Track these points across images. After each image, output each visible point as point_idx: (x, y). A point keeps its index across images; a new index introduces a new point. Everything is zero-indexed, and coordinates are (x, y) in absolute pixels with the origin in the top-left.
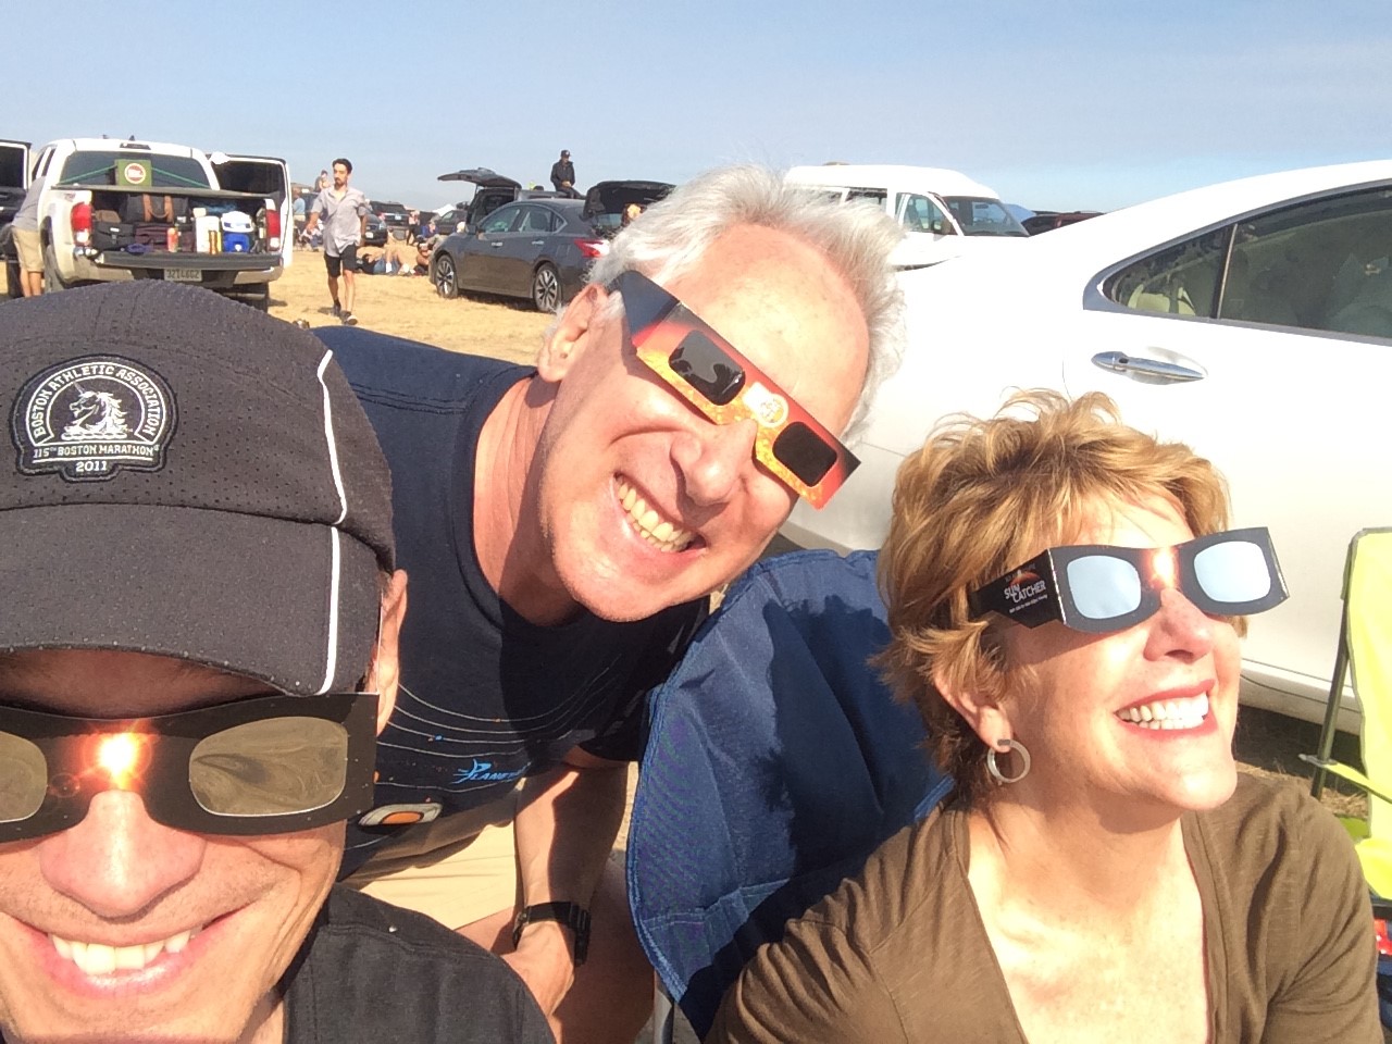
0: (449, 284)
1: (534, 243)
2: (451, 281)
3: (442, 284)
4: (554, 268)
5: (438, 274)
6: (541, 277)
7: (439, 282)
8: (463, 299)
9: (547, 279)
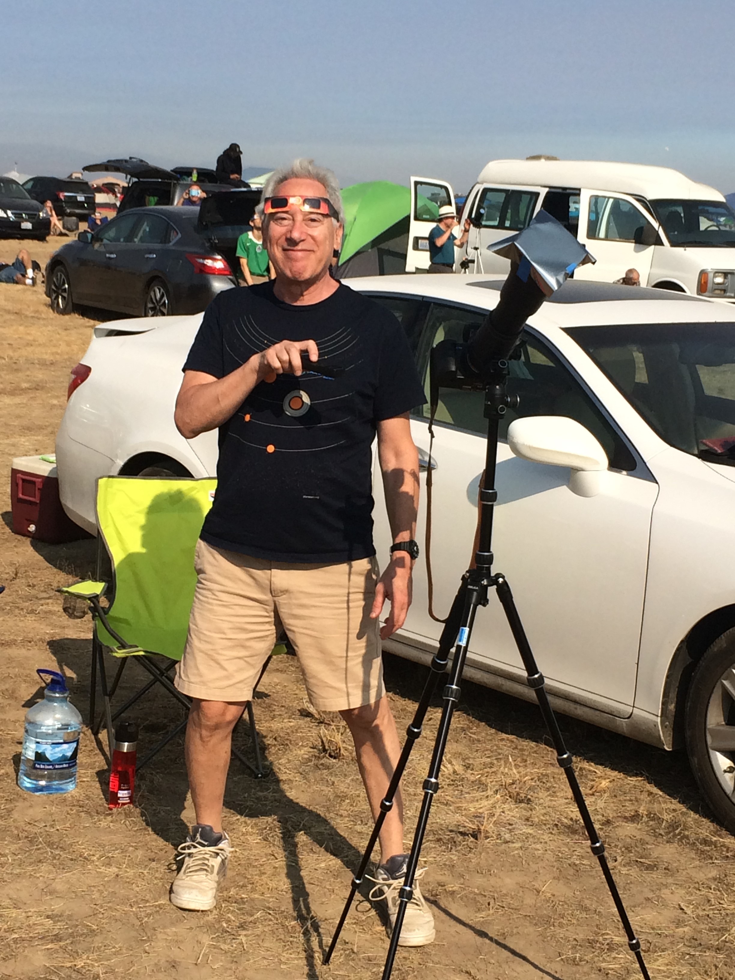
0: (64, 298)
1: (147, 256)
2: (65, 295)
3: (57, 298)
4: (164, 285)
5: (53, 287)
6: (152, 294)
7: (54, 296)
8: (77, 315)
9: (158, 296)
